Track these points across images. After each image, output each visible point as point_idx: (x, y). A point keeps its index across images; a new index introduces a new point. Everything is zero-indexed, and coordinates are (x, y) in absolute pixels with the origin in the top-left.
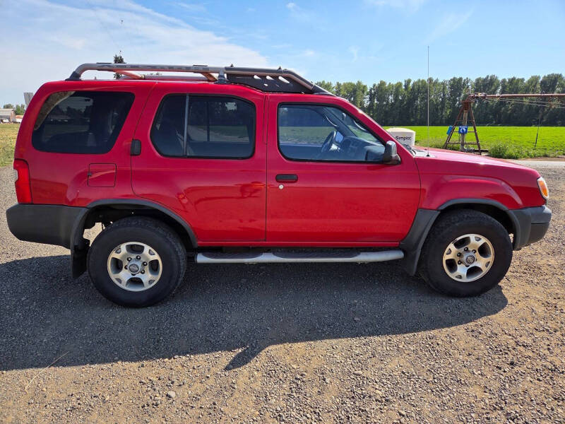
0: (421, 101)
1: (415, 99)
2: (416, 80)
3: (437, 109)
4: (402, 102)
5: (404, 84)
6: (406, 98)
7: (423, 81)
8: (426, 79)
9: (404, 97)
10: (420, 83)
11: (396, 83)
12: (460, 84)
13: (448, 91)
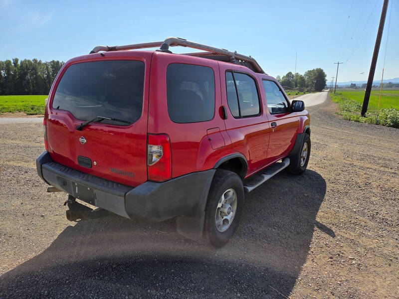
0: (30, 76)
1: (26, 74)
2: (23, 60)
3: (45, 83)
4: (14, 76)
5: (12, 61)
6: (17, 73)
7: (29, 61)
8: (31, 60)
9: (15, 72)
10: (27, 63)
11: (5, 60)
12: (59, 65)
13: (51, 69)
